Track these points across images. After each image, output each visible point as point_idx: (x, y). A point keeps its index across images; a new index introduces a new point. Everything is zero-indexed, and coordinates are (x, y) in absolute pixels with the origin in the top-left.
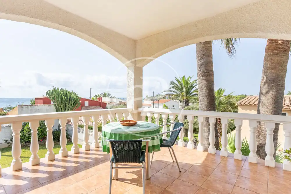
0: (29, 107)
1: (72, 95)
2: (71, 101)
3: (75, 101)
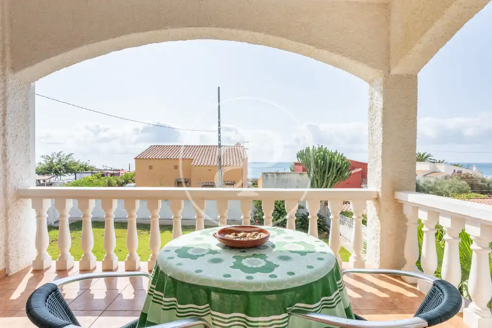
0: (275, 175)
1: (334, 158)
2: (333, 169)
3: (340, 168)
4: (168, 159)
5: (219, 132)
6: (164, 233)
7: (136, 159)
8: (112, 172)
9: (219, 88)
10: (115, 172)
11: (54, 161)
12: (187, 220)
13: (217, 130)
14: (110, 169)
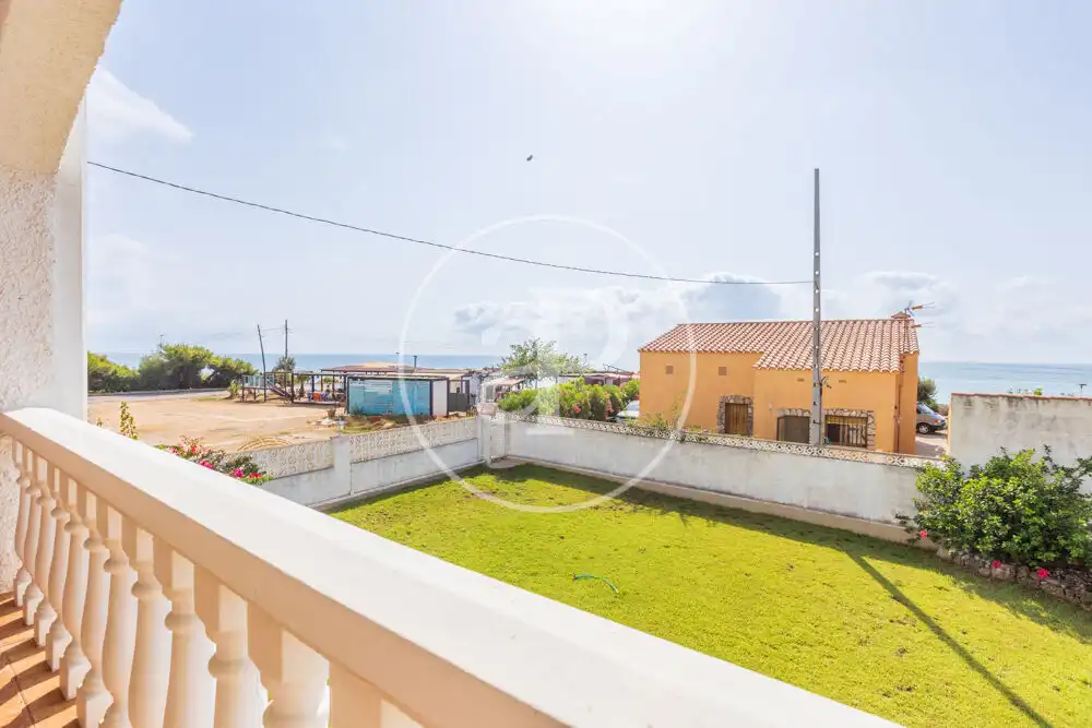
4: (726, 352)
5: (817, 285)
6: (667, 517)
7: (642, 351)
8: (617, 376)
9: (817, 171)
10: (622, 376)
11: (528, 354)
12: (730, 494)
13: (812, 279)
14: (614, 370)
